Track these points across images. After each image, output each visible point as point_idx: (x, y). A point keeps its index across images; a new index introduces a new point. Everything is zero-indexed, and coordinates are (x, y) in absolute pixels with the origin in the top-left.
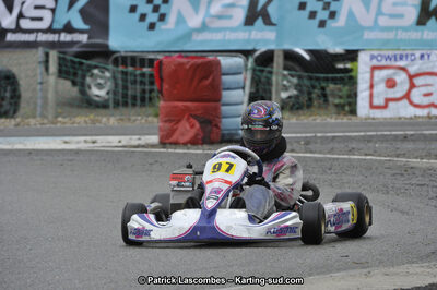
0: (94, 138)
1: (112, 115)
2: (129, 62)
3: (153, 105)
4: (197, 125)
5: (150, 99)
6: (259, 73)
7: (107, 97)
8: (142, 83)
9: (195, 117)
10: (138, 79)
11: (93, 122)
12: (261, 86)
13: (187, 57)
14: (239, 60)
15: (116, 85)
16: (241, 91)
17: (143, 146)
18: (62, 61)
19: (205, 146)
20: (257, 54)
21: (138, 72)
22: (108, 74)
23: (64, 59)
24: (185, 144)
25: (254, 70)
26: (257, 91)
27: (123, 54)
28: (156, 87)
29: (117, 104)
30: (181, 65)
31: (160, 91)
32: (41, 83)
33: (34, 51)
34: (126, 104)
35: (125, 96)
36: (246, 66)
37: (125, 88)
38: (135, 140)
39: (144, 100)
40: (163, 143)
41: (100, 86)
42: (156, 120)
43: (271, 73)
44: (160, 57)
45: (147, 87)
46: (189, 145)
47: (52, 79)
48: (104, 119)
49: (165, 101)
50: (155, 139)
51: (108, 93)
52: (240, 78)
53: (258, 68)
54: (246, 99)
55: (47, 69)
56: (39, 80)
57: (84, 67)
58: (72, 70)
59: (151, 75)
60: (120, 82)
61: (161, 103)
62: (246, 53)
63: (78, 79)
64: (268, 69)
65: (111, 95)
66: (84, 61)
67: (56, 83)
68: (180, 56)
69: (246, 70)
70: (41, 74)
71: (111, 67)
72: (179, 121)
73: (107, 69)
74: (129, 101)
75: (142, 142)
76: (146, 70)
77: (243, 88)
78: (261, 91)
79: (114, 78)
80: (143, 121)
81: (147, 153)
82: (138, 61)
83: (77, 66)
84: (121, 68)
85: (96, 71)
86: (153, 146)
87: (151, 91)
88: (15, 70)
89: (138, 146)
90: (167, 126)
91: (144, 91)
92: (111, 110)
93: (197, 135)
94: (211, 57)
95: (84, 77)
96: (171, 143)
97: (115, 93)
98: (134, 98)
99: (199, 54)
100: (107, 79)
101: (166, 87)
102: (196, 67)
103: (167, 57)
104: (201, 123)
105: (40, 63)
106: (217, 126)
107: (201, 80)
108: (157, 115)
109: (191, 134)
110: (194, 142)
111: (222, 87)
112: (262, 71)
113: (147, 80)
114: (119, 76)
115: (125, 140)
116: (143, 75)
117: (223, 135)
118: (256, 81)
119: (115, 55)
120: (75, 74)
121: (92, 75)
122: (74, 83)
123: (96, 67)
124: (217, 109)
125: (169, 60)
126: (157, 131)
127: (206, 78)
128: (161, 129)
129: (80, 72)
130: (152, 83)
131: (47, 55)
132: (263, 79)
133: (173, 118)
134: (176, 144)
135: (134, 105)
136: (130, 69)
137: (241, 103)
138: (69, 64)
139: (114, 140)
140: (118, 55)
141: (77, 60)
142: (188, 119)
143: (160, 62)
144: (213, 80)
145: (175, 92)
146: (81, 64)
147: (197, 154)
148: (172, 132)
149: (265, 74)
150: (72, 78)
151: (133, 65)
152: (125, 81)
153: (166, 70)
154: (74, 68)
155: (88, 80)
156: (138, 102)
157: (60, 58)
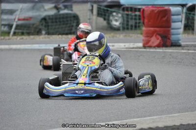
0: (113, 44)
1: (122, 34)
2: (129, 10)
3: (140, 29)
4: (160, 38)
5: (139, 26)
6: (189, 15)
7: (119, 26)
8: (135, 19)
9: (159, 35)
10: (134, 17)
11: (113, 37)
12: (190, 21)
13: (156, 7)
14: (179, 9)
15: (124, 20)
16: (180, 23)
17: (135, 48)
18: (99, 9)
19: (164, 48)
20: (188, 6)
21: (133, 14)
22: (120, 15)
23: (100, 8)
24: (154, 47)
25: (186, 13)
26: (188, 23)
27: (127, 6)
28: (141, 21)
29: (124, 29)
30: (153, 11)
31: (143, 23)
32: (90, 19)
33: (86, 4)
34: (128, 29)
35: (127, 25)
36: (183, 11)
37: (128, 21)
38: (132, 45)
39: (136, 27)
40: (144, 47)
41: (116, 21)
42: (141, 36)
43: (194, 14)
44: (143, 7)
45: (138, 21)
46: (157, 48)
47: (94, 17)
48: (118, 36)
49: (145, 27)
50: (141, 45)
51: (120, 24)
52: (180, 17)
53: (188, 12)
54: (182, 27)
55: (92, 12)
56: (89, 17)
57: (109, 12)
58: (103, 13)
59: (139, 16)
60: (125, 19)
61: (144, 28)
62: (183, 6)
63: (107, 17)
64: (193, 13)
65: (121, 25)
66: (109, 9)
67: (96, 19)
68: (153, 7)
69: (183, 13)
70: (90, 15)
71: (121, 12)
72: (151, 37)
73: (120, 13)
74: (130, 27)
75: (135, 46)
76: (137, 13)
77: (181, 21)
78: (189, 23)
79: (123, 17)
80: (136, 36)
81: (137, 51)
82: (133, 9)
83: (106, 11)
84: (126, 12)
85: (114, 14)
86: (140, 48)
87: (139, 23)
88: (78, 13)
89: (133, 48)
90: (147, 38)
91: (136, 23)
92: (121, 31)
93: (160, 43)
94: (166, 8)
95: (109, 16)
96: (148, 47)
97: (123, 24)
98: (132, 26)
99: (161, 6)
100: (119, 17)
101: (146, 21)
102: (160, 12)
103: (146, 7)
104: (162, 37)
105: (89, 10)
106: (169, 39)
107: (162, 18)
108: (142, 34)
109: (157, 42)
110: (158, 46)
111: (171, 21)
112: (190, 14)
113: (137, 18)
114: (125, 16)
115: (127, 45)
116: (136, 15)
117: (172, 43)
118: (187, 19)
119: (123, 7)
120: (105, 15)
121: (113, 16)
122: (105, 19)
123: (114, 12)
124: (169, 31)
125: (147, 9)
126: (142, 41)
127: (164, 17)
128: (143, 40)
129: (107, 14)
130: (140, 19)
131: (92, 6)
132: (191, 18)
133: (149, 35)
134: (150, 47)
135: (131, 29)
136: (130, 13)
137: (180, 28)
138: (102, 11)
139: (122, 45)
140: (124, 6)
141: (106, 8)
142: (156, 36)
143: (143, 10)
144: (167, 18)
145: (150, 23)
146: (108, 10)
147: (160, 52)
148: (149, 41)
149: (191, 15)
150: (104, 16)
151: (131, 11)
152: (128, 18)
153: (146, 13)
154: (104, 12)
155: (111, 18)
156: (134, 28)
157: (98, 8)
